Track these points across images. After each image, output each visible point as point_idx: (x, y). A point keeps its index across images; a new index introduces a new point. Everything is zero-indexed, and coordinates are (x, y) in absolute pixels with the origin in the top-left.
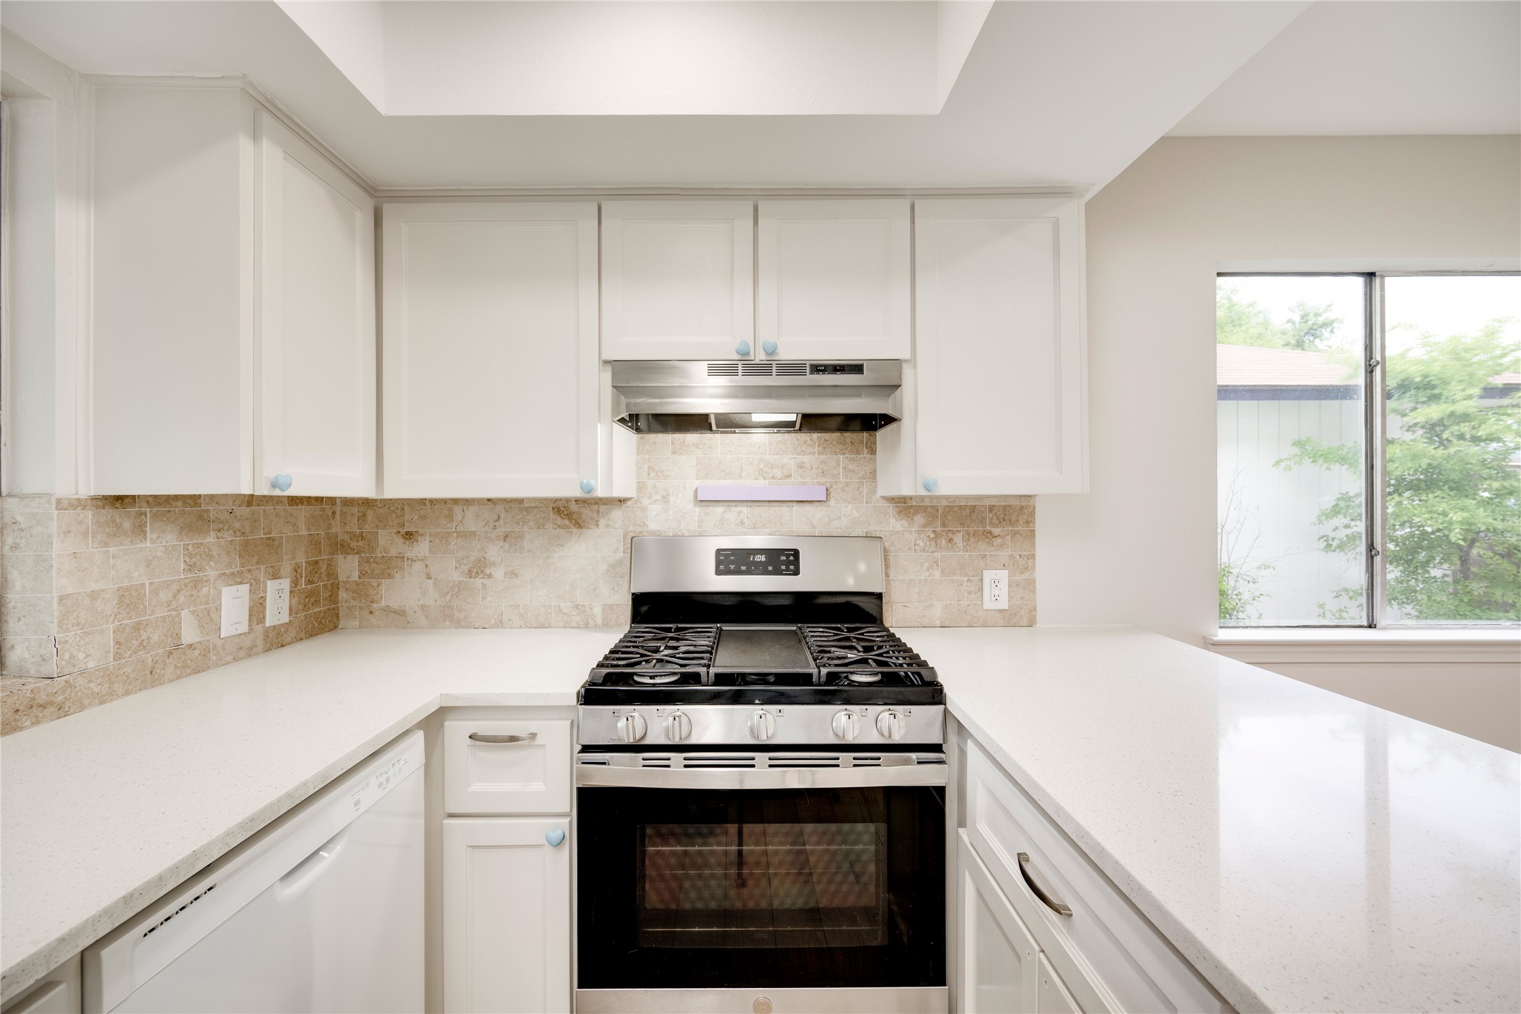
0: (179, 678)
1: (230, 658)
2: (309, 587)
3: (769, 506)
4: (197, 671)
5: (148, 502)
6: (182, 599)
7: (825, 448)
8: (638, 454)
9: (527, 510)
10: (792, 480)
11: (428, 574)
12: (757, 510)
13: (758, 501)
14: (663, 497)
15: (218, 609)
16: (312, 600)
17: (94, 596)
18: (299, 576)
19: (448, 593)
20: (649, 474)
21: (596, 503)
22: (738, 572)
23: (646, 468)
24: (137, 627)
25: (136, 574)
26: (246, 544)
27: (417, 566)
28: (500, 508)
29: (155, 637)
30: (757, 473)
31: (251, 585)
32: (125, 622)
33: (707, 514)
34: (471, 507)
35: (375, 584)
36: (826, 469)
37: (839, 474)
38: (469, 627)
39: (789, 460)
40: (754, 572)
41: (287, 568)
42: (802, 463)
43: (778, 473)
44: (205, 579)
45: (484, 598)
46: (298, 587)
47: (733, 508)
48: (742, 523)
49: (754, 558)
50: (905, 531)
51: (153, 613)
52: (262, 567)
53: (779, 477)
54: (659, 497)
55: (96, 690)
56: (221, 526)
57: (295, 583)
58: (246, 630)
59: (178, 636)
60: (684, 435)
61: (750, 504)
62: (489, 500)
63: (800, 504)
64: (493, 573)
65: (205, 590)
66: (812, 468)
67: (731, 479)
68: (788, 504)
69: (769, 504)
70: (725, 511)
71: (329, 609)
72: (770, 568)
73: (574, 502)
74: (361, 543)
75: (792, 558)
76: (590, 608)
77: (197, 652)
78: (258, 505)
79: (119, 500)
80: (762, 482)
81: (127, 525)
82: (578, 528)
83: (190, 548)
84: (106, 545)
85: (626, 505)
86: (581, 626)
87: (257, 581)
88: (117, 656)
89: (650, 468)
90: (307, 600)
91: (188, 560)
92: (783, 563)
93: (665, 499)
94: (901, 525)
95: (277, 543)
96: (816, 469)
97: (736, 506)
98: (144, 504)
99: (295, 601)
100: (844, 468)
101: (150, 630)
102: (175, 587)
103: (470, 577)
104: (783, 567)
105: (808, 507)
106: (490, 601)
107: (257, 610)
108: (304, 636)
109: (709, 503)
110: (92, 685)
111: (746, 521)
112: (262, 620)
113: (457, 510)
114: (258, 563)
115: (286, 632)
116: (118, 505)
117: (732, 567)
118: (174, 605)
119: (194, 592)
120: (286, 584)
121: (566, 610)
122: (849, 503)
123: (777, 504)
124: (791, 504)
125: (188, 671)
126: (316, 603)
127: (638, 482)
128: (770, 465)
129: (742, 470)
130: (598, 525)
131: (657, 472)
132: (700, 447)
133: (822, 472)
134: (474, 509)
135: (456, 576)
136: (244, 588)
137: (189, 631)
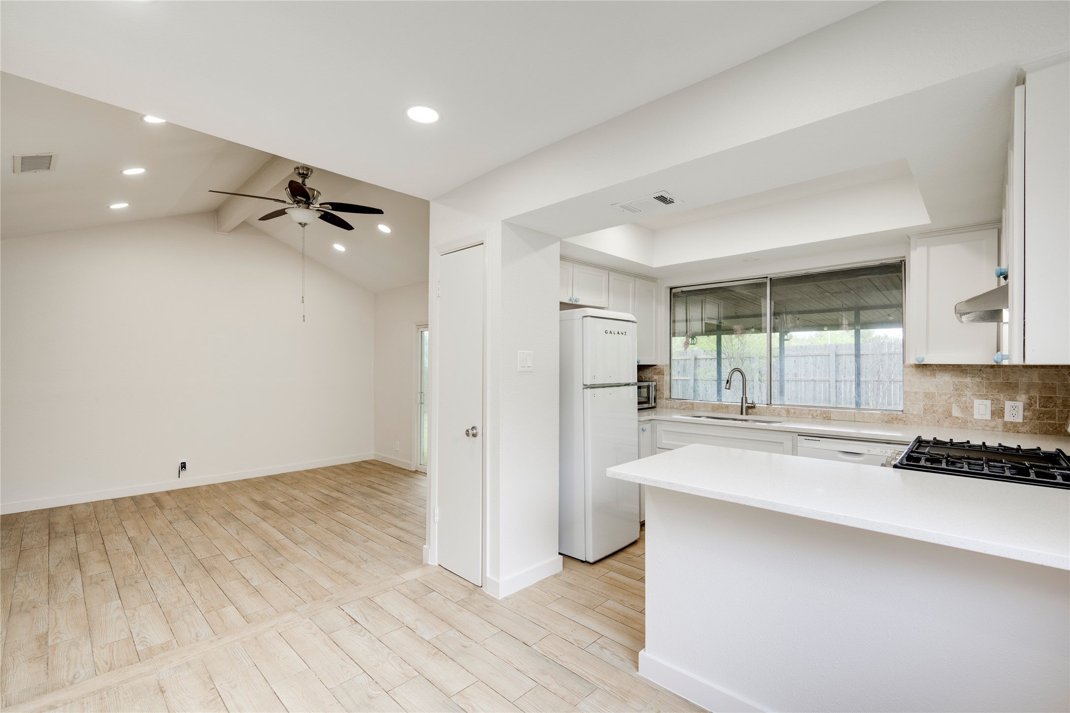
0: (951, 427)
1: (981, 428)
2: (1044, 409)
4: (962, 428)
6: (952, 400)
15: (972, 407)
16: (1047, 416)
17: (916, 393)
18: (1033, 402)
24: (932, 406)
25: (932, 389)
26: (990, 384)
29: (940, 411)
31: (993, 401)
32: (928, 403)
41: (1022, 397)
44: (964, 394)
46: (1032, 408)
51: (939, 402)
52: (1002, 395)
55: (917, 421)
56: (974, 375)
57: (1029, 405)
58: (990, 419)
59: (951, 413)
65: (965, 399)
77: (961, 421)
81: (928, 373)
83: (956, 383)
84: (920, 379)
87: (998, 400)
88: (924, 413)
90: (1042, 415)
91: (955, 387)
95: (1014, 385)
99: (1029, 414)
101: (938, 408)
102: (948, 396)
107: (998, 413)
112: (1001, 417)
114: (998, 393)
115: (1022, 427)
116: (924, 367)
118: (948, 401)
119: (958, 399)
120: (1020, 404)
125: (957, 426)
126: (1050, 418)
136: (989, 402)
137: (956, 412)
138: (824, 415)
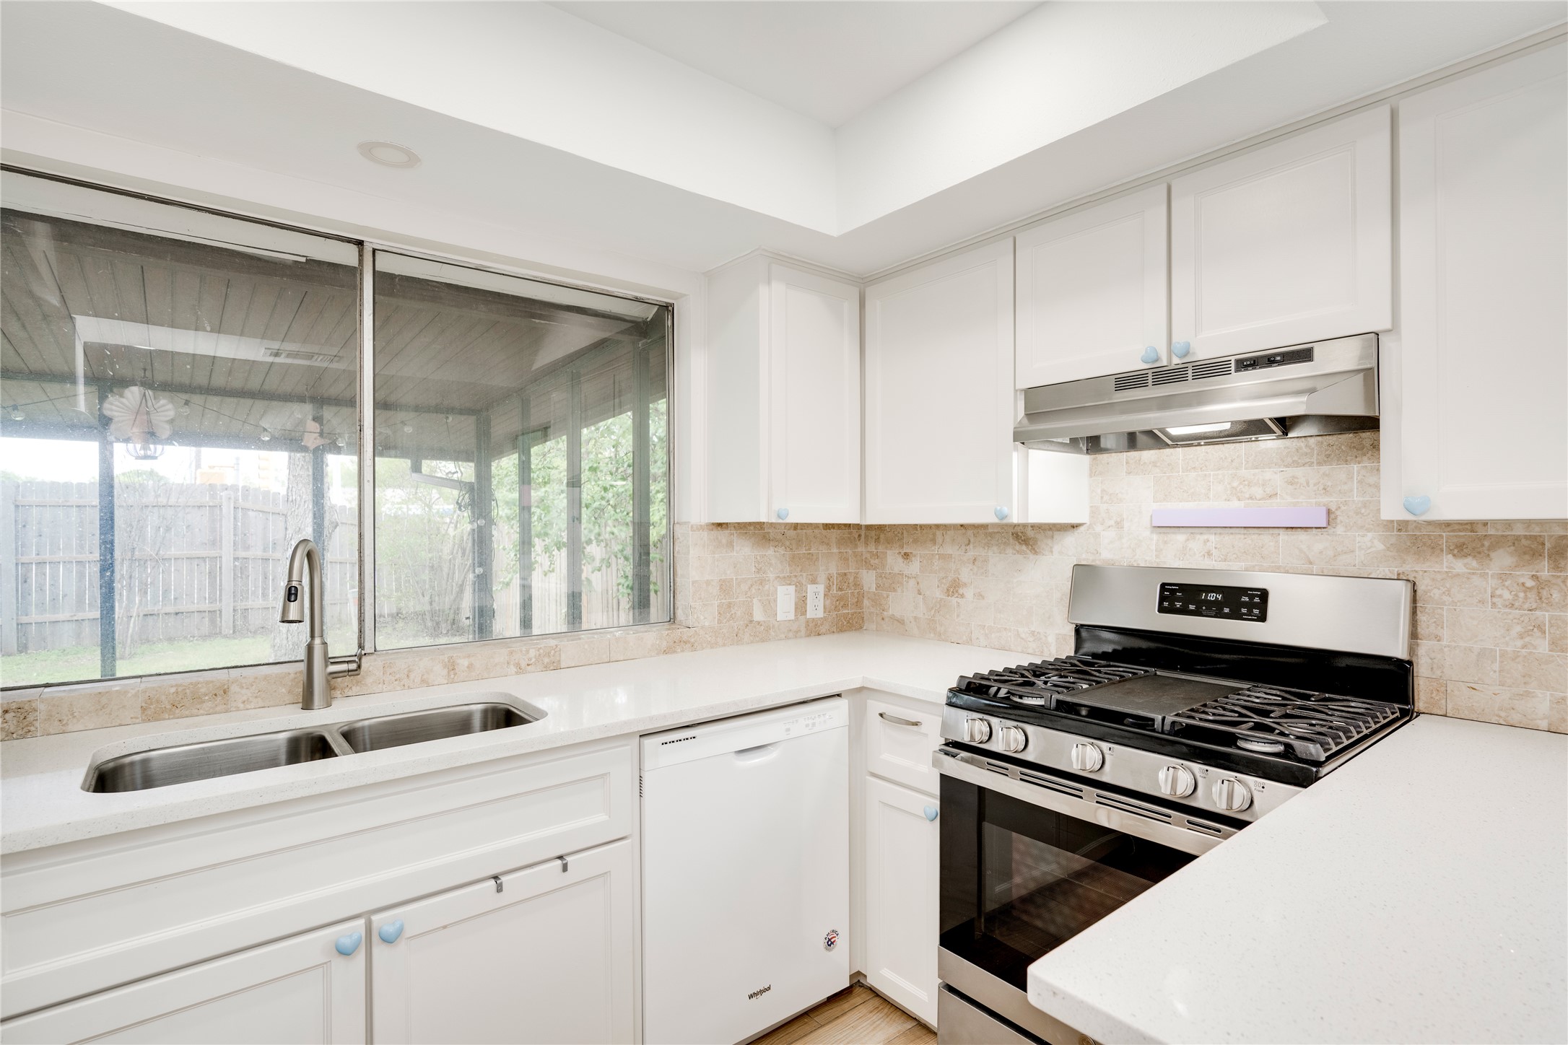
0: (752, 642)
1: (783, 636)
2: (840, 593)
3: (1244, 534)
4: (763, 641)
5: (734, 527)
6: (754, 591)
7: (1328, 456)
8: (1091, 476)
9: (991, 535)
10: (1278, 500)
11: (919, 590)
12: (1228, 539)
13: (1230, 527)
14: (1117, 523)
15: (775, 601)
16: (842, 603)
17: (708, 583)
18: (831, 584)
19: (932, 608)
20: (1102, 497)
21: (1050, 529)
22: (1184, 611)
23: (1099, 491)
24: (729, 605)
25: (728, 572)
26: (793, 557)
27: (912, 582)
28: (970, 532)
29: (739, 613)
30: (1229, 492)
31: (796, 586)
32: (723, 601)
33: (1166, 542)
34: (948, 532)
35: (885, 596)
36: (1329, 484)
37: (1352, 490)
38: (947, 641)
39: (1276, 477)
40: (1204, 613)
41: (822, 577)
42: (1294, 477)
43: (1258, 492)
44: (767, 579)
45: (958, 616)
46: (831, 592)
47: (1198, 536)
48: (1209, 554)
49: (1206, 596)
50: (1473, 574)
51: (738, 597)
52: (804, 574)
53: (1258, 497)
54: (1112, 523)
55: (709, 640)
56: (777, 544)
57: (828, 588)
58: (793, 618)
59: (752, 615)
60: (1139, 452)
61: (1219, 531)
62: (962, 526)
63: (1290, 532)
64: (965, 594)
65: (767, 587)
66: (1308, 483)
67: (1195, 501)
68: (1271, 531)
69: (1245, 531)
70: (1188, 540)
71: (855, 613)
72: (1227, 610)
73: (1030, 528)
74: (877, 561)
75: (1257, 600)
76: (1046, 637)
77: (762, 628)
78: (802, 529)
79: (720, 525)
80: (1235, 504)
81: (724, 541)
82: (1034, 554)
83: (758, 557)
84: (714, 553)
85: (1078, 531)
86: (1037, 653)
87: (801, 584)
88: (720, 622)
89: (1103, 491)
90: (838, 602)
91: (757, 565)
92: (1245, 605)
93: (1119, 525)
94: (1465, 565)
95: (815, 557)
96: (1315, 485)
97: (1201, 533)
98: (733, 528)
99: (828, 602)
100: (1360, 482)
101: (736, 608)
102: (750, 582)
103: (948, 596)
104: (1244, 610)
105: (1302, 536)
106: (962, 619)
107: (801, 606)
108: (835, 631)
109: (1168, 530)
110: (707, 636)
111: (1214, 552)
112: (804, 613)
113: (939, 533)
114: (801, 571)
115: (822, 625)
116: (719, 528)
117: (1178, 605)
118: (749, 594)
119: (761, 587)
120: (821, 588)
121: (1023, 636)
122: (1369, 530)
123: (1256, 531)
124: (1276, 531)
125: (757, 639)
126: (845, 606)
127: (1091, 507)
128: (1246, 483)
129: (1209, 490)
130: (1052, 552)
131: (1111, 494)
132: (1158, 465)
133: (1324, 489)
134: (951, 533)
135: (939, 594)
136: (792, 588)
137: (758, 615)
138: (546, 660)
